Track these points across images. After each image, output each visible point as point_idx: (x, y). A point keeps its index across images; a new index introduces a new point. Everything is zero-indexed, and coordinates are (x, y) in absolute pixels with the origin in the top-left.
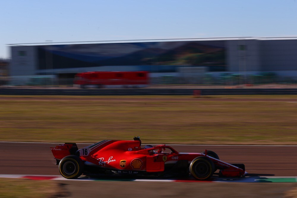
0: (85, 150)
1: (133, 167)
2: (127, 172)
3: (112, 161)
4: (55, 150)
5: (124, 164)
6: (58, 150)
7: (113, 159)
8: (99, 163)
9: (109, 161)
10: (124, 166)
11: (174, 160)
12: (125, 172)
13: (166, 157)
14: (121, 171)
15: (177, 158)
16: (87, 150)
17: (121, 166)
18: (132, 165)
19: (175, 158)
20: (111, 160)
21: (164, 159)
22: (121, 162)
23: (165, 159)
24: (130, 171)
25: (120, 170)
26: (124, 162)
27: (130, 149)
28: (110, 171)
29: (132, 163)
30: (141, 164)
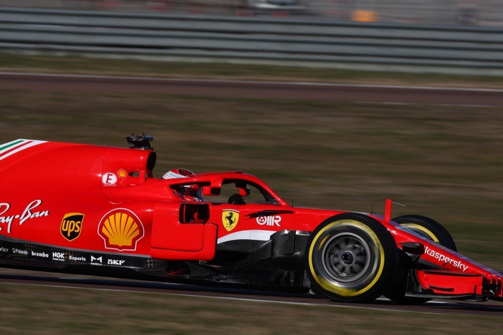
1: (107, 239)
2: (84, 259)
3: (37, 214)
5: (76, 228)
7: (39, 209)
9: (27, 214)
10: (74, 234)
11: (266, 227)
12: (75, 259)
13: (236, 216)
14: (62, 255)
15: (276, 222)
17: (65, 233)
18: (104, 230)
19: (270, 220)
20: (32, 212)
21: (225, 222)
22: (67, 219)
23: (231, 222)
24: (97, 256)
25: (60, 251)
26: (76, 218)
27: (108, 179)
28: (26, 253)
29: (103, 224)
30: (137, 233)
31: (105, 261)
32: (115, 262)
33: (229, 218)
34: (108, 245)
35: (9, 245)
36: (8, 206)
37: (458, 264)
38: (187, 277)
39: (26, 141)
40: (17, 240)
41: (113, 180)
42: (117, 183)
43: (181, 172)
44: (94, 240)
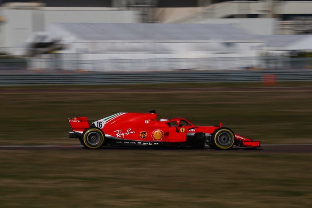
0: (100, 122)
1: (154, 138)
2: (147, 143)
3: (131, 132)
4: (73, 122)
6: (76, 121)
8: (117, 135)
9: (128, 133)
10: (144, 137)
12: (145, 144)
15: (194, 130)
16: (101, 123)
17: (142, 137)
18: (153, 136)
19: (192, 130)
20: (130, 132)
22: (141, 133)
23: (183, 131)
24: (151, 142)
25: (140, 142)
26: (144, 133)
27: (146, 122)
28: (128, 143)
29: (153, 134)
30: (162, 136)
31: (153, 144)
32: (156, 144)
33: (182, 130)
34: (154, 139)
35: (123, 141)
36: (121, 131)
37: (242, 138)
38: (179, 146)
39: (121, 113)
40: (126, 140)
41: (148, 122)
42: (149, 123)
43: (165, 119)
44: (150, 138)
